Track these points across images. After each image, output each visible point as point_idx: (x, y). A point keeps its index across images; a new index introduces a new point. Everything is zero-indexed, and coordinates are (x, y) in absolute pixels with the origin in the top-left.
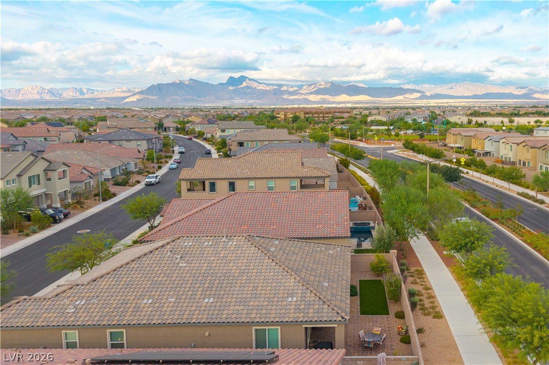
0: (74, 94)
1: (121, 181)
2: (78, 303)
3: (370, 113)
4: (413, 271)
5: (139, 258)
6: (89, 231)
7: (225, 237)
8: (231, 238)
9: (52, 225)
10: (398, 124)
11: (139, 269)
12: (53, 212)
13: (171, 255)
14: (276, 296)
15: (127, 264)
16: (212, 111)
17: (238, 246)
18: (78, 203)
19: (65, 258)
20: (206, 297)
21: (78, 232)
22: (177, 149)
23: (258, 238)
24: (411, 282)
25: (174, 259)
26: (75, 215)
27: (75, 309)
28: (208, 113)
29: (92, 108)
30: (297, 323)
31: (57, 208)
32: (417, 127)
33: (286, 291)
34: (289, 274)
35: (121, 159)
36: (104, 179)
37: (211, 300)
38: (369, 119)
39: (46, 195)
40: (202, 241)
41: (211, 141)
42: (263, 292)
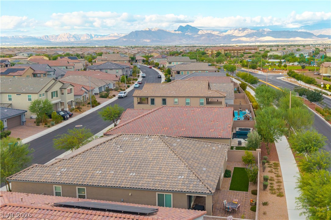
0: (87, 38)
1: (104, 95)
2: (62, 170)
3: (271, 49)
4: (272, 163)
5: (97, 146)
6: (82, 126)
7: (147, 135)
8: (151, 136)
9: (62, 121)
10: (288, 58)
11: (96, 152)
12: (64, 114)
13: (115, 145)
14: (172, 174)
15: (91, 149)
16: (167, 49)
17: (154, 141)
18: (78, 108)
19: (63, 142)
20: (132, 172)
21: (76, 126)
22: (141, 74)
23: (167, 137)
24: (268, 171)
25: (116, 147)
26: (76, 115)
27: (60, 173)
28: (164, 50)
29: (97, 46)
30: (182, 192)
31: (66, 111)
32: (302, 60)
33: (178, 172)
34: (181, 161)
35: (105, 81)
36: (95, 94)
37: (134, 174)
38: (269, 54)
39: (61, 103)
40: (134, 137)
41: (163, 70)
42: (165, 171)
